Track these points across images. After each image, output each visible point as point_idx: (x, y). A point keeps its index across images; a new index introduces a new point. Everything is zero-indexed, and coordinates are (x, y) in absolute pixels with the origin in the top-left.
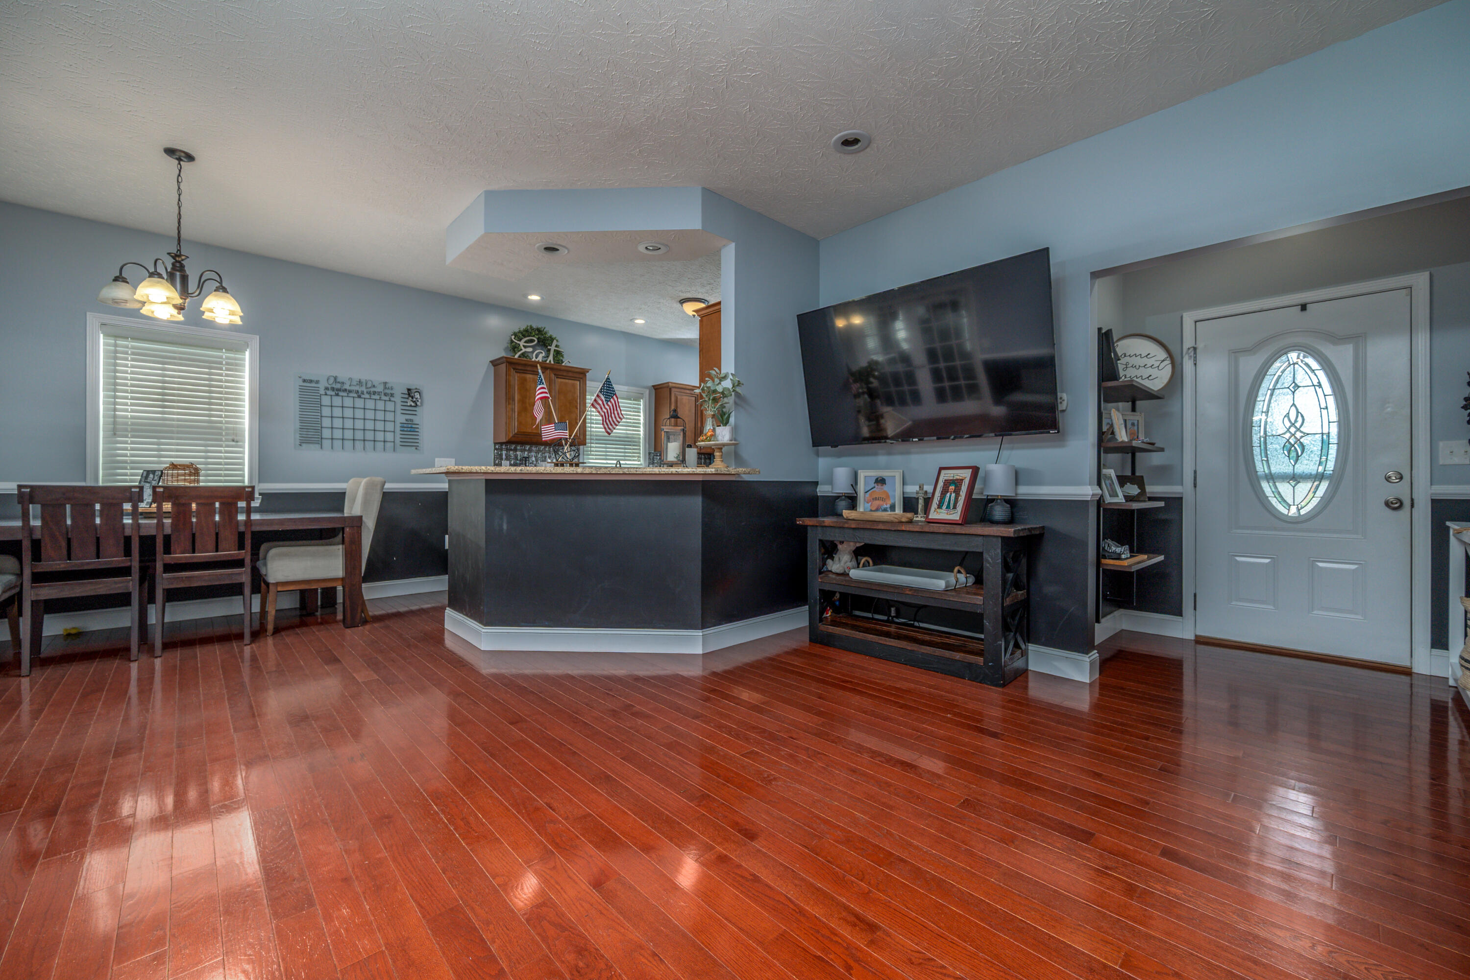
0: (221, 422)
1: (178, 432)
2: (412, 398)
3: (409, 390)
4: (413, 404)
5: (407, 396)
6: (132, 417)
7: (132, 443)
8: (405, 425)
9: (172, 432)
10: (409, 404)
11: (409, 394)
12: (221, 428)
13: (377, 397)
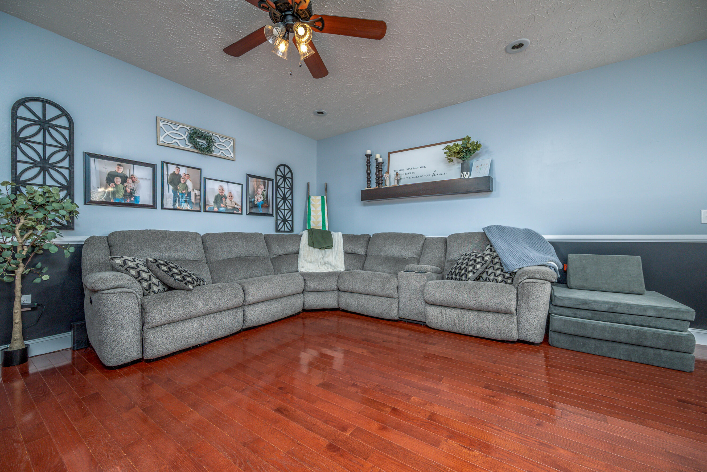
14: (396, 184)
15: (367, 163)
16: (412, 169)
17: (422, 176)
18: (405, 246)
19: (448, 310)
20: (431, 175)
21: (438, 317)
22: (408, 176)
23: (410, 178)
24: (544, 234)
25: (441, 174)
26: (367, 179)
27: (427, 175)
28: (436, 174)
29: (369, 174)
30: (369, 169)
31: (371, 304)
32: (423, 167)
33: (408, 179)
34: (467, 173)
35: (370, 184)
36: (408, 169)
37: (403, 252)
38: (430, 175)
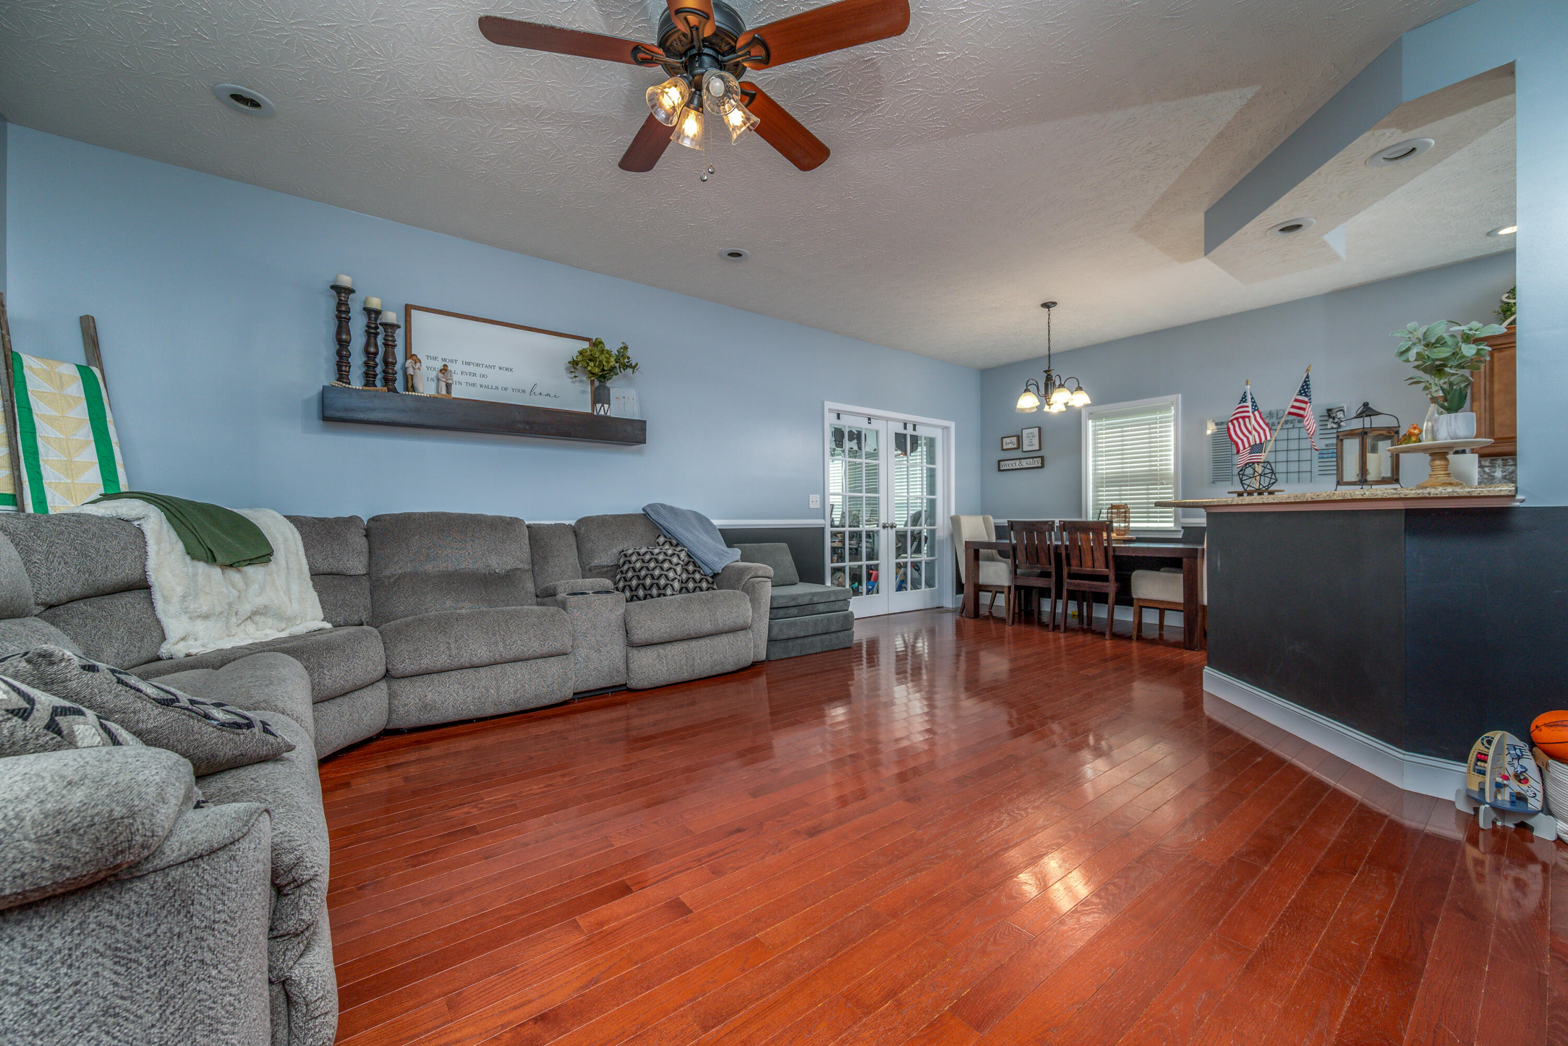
0: (1156, 470)
1: (1131, 481)
2: (1334, 418)
3: (1329, 410)
4: (1335, 426)
5: (1326, 418)
6: (1106, 473)
7: (1106, 491)
8: (1325, 452)
9: (1127, 481)
10: (1329, 427)
11: (1329, 416)
12: (1156, 475)
13: (1290, 426)
14: (444, 392)
15: (339, 311)
16: (478, 365)
17: (506, 389)
18: (497, 543)
19: (669, 647)
20: (528, 391)
21: (655, 666)
22: (471, 380)
23: (474, 385)
24: (713, 519)
25: (548, 395)
26: (337, 358)
27: (519, 390)
28: (537, 391)
29: (342, 345)
30: (344, 329)
31: (510, 683)
32: (507, 369)
33: (471, 388)
34: (603, 406)
35: (349, 372)
36: (468, 364)
37: (493, 557)
38: (524, 391)
